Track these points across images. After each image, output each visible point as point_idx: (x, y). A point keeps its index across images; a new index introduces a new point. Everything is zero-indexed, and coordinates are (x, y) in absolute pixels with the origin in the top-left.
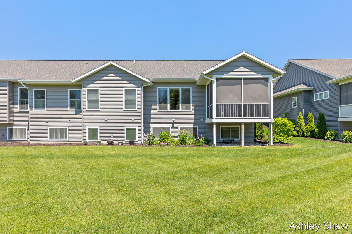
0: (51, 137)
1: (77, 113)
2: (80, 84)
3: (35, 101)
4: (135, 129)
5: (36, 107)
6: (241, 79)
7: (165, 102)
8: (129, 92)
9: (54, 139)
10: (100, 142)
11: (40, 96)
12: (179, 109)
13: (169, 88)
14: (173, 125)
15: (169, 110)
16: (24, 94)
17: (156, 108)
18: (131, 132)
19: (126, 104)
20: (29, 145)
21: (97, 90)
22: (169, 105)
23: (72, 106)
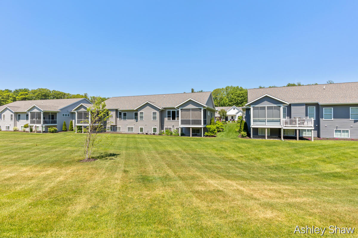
0: (128, 131)
1: (137, 121)
2: (137, 110)
3: (123, 117)
4: (156, 128)
5: (124, 119)
6: (190, 109)
7: (170, 117)
8: (154, 113)
9: (129, 132)
10: (143, 133)
11: (125, 115)
12: (175, 120)
13: (171, 111)
14: (173, 126)
15: (171, 120)
16: (120, 114)
17: (166, 119)
18: (155, 130)
19: (153, 118)
20: (121, 133)
21: (143, 113)
22: (171, 118)
23: (135, 119)
